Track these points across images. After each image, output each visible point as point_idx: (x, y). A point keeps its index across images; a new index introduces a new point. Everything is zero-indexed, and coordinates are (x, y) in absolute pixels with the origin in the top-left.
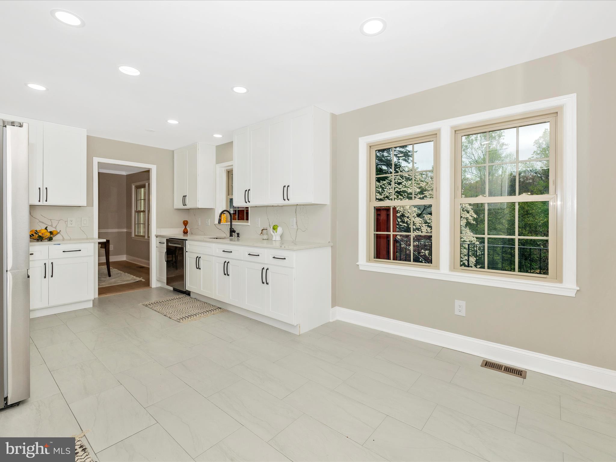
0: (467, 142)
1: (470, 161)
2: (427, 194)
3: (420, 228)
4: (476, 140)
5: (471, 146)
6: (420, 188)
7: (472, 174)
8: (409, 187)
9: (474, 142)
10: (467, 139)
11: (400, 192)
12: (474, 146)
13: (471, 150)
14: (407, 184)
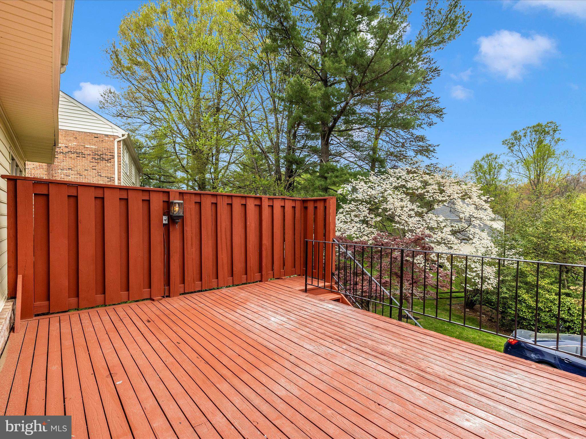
0: (514, 139)
1: (517, 159)
2: (429, 189)
3: (415, 230)
4: (525, 136)
5: (518, 143)
6: (421, 182)
7: (519, 174)
8: (410, 181)
9: (522, 138)
10: (513, 135)
11: (399, 187)
12: (522, 143)
13: (518, 147)
14: (407, 178)
